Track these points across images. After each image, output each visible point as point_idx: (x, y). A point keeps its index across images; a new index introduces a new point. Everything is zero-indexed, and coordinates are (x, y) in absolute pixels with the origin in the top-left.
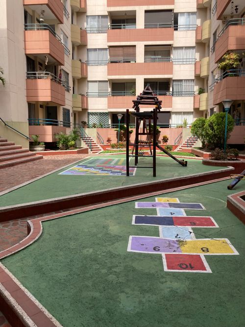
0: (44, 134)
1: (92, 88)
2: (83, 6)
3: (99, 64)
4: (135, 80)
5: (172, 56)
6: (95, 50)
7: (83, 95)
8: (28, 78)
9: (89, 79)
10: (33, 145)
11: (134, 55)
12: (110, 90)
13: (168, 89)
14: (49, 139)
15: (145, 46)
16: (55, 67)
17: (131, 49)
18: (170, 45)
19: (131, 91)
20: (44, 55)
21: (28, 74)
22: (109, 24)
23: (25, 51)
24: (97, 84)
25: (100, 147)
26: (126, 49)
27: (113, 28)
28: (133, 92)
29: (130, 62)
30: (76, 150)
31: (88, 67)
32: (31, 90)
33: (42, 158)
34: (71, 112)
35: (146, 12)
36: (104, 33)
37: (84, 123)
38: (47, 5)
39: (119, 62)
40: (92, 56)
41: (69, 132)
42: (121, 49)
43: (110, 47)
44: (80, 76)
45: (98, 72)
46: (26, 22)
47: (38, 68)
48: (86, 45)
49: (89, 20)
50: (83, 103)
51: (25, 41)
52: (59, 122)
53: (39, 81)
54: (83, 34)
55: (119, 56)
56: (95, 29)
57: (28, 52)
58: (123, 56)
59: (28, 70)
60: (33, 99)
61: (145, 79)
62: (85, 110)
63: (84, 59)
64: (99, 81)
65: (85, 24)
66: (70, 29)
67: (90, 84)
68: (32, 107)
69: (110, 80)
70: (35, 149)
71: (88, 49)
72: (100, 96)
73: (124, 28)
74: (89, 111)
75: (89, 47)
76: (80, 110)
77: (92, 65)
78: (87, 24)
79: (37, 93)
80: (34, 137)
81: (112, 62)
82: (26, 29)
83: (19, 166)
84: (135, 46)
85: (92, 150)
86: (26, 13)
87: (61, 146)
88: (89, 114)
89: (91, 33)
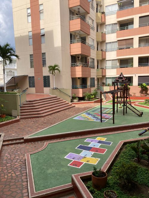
0: (78, 93)
1: (109, 64)
2: (103, 21)
3: (112, 51)
4: (133, 58)
6: (110, 43)
7: (102, 69)
8: (72, 66)
9: (107, 59)
11: (132, 44)
12: (118, 64)
14: (81, 95)
15: (139, 37)
16: (86, 58)
17: (130, 41)
19: (130, 65)
20: (79, 55)
21: (72, 64)
22: (118, 27)
23: (70, 54)
24: (111, 61)
26: (127, 41)
27: (121, 30)
28: (132, 65)
29: (129, 48)
31: (106, 53)
32: (73, 72)
33: (75, 106)
34: (96, 78)
35: (140, 17)
36: (115, 33)
37: (104, 83)
38: (80, 30)
39: (124, 49)
40: (109, 46)
41: (93, 90)
43: (118, 40)
44: (101, 59)
45: (112, 55)
48: (105, 41)
49: (107, 27)
50: (102, 72)
51: (70, 49)
52: (87, 86)
53: (76, 67)
54: (103, 35)
55: (123, 45)
56: (110, 31)
57: (72, 54)
58: (126, 45)
59: (72, 62)
60: (74, 77)
61: (139, 57)
62: (104, 77)
64: (112, 60)
65: (105, 29)
66: (96, 35)
67: (107, 62)
68: (74, 80)
69: (118, 59)
70: (74, 101)
72: (112, 68)
73: (127, 29)
74: (107, 77)
75: (107, 42)
76: (101, 77)
77: (109, 52)
78: (106, 30)
79: (75, 73)
80: (74, 95)
81: (119, 49)
82: (71, 43)
83: (62, 112)
84: (133, 38)
85: (106, 99)
86: (71, 35)
88: (106, 78)
89: (108, 34)
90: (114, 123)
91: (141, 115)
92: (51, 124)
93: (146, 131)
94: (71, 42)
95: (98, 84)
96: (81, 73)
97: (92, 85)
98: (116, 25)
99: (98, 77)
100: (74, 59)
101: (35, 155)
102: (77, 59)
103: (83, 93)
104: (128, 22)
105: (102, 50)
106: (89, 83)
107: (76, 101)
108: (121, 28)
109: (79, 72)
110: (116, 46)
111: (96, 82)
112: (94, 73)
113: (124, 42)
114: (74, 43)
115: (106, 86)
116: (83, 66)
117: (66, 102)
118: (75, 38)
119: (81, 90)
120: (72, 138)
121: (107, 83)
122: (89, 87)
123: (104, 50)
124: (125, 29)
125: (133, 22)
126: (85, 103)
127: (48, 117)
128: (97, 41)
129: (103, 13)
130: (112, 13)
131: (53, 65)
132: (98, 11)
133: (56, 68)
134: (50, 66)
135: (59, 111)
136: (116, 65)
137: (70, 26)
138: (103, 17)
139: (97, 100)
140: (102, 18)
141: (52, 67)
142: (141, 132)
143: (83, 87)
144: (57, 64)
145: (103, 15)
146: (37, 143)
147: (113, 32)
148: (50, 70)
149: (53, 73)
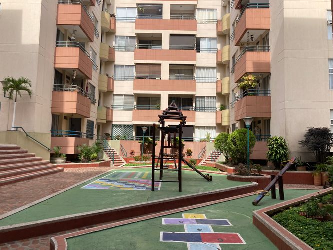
0: (66, 146)
1: (118, 102)
2: (112, 28)
3: (125, 79)
4: (160, 95)
5: (195, 75)
6: (122, 66)
7: (108, 108)
8: (55, 90)
9: (115, 93)
10: (54, 157)
11: (159, 73)
12: (135, 104)
13: (191, 105)
14: (71, 151)
15: (170, 65)
16: (83, 81)
17: (156, 68)
18: (193, 65)
19: (156, 106)
20: (73, 70)
21: (55, 87)
22: (136, 44)
23: (55, 66)
24: (123, 97)
25: (123, 159)
26: (152, 68)
27: (140, 48)
28: (158, 107)
29: (155, 79)
30: (98, 163)
31: (115, 82)
32: (56, 102)
33: (62, 171)
34: (95, 124)
35: (171, 35)
36: (132, 51)
37: (108, 135)
38: (80, 26)
39: (145, 78)
40: (119, 72)
41: (92, 144)
42: (147, 67)
43: (137, 64)
44: (106, 90)
45: (124, 87)
46: (58, 39)
47: (66, 81)
48: (114, 62)
49: (118, 40)
50: (107, 115)
51: (55, 56)
52: (83, 134)
53: (66, 94)
54: (112, 52)
55: (145, 73)
56: (123, 48)
57: (57, 66)
58: (149, 73)
59: (55, 83)
60: (58, 111)
61: (169, 95)
62: (109, 122)
63: (111, 75)
64: (125, 95)
65: (114, 43)
66: (99, 46)
67: (116, 97)
68: (57, 118)
69: (135, 95)
70: (56, 161)
71: (115, 66)
72: (125, 109)
73: (150, 48)
74: (114, 123)
75: (117, 63)
76: (105, 122)
77: (119, 80)
78: (116, 43)
79: (63, 105)
80: (56, 148)
81: (137, 78)
82: (57, 46)
83: (39, 179)
84: (160, 65)
85: (114, 163)
86: (58, 32)
87: (82, 158)
88: (113, 126)
89: (119, 51)
94: (57, 43)
95: (98, 136)
96: (74, 105)
97: (90, 136)
98: (134, 40)
99: (99, 121)
100: (62, 77)
102: (66, 79)
103: (76, 146)
104: (152, 39)
106: (84, 130)
107: (60, 161)
108: (139, 46)
109: (70, 102)
110: (133, 72)
111: (95, 131)
112: (94, 114)
113: (146, 69)
114: (64, 46)
115: (111, 140)
116: (79, 93)
118: (64, 39)
119: (72, 141)
121: (115, 135)
122: (85, 138)
124: (147, 48)
125: (161, 41)
128: (100, 58)
129: (113, 16)
130: (126, 20)
132: (104, 10)
133: (23, 85)
135: (32, 178)
136: (132, 105)
137: (58, 13)
138: (113, 22)
140: (110, 23)
145: (112, 19)
147: (127, 49)
148: (5, 89)
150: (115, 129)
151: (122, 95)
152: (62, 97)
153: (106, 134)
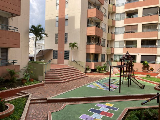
0: (91, 66)
1: (117, 44)
2: (114, 10)
3: (120, 33)
4: (137, 40)
5: (158, 28)
6: (119, 27)
7: (111, 47)
8: (87, 44)
9: (115, 40)
11: (136, 29)
12: (125, 45)
14: (93, 68)
15: (142, 24)
16: (99, 38)
17: (135, 27)
18: (156, 23)
19: (135, 45)
23: (87, 35)
24: (119, 42)
25: (118, 71)
26: (133, 27)
29: (134, 32)
30: (103, 73)
31: (115, 35)
32: (88, 49)
33: (88, 76)
35: (143, 9)
36: (123, 20)
37: (112, 59)
38: (96, 17)
39: (129, 32)
40: (117, 30)
42: (131, 26)
43: (125, 26)
44: (111, 40)
45: (120, 37)
46: (88, 23)
48: (115, 26)
49: (117, 15)
51: (87, 31)
53: (91, 45)
54: (114, 22)
55: (129, 30)
56: (119, 19)
58: (131, 30)
59: (88, 41)
60: (88, 52)
61: (142, 40)
62: (112, 54)
64: (120, 41)
65: (115, 17)
66: (107, 21)
67: (116, 42)
68: (88, 55)
69: (125, 41)
70: (87, 72)
71: (115, 27)
72: (120, 47)
74: (115, 54)
75: (116, 26)
76: (110, 54)
77: (117, 34)
78: (116, 17)
79: (90, 50)
80: (87, 67)
81: (126, 33)
82: (88, 27)
83: (77, 80)
84: (137, 25)
85: (113, 72)
86: (88, 20)
87: (97, 71)
88: (114, 55)
89: (117, 21)
90: (120, 92)
91: (143, 87)
92: (69, 89)
93: (148, 101)
94: (88, 25)
95: (107, 60)
96: (94, 50)
97: (103, 60)
98: (124, 14)
99: (108, 54)
100: (89, 38)
101: (55, 114)
102: (92, 39)
103: (95, 66)
104: (134, 12)
105: (112, 33)
106: (100, 58)
107: (89, 72)
108: (127, 17)
109: (92, 49)
110: (124, 30)
111: (106, 58)
112: (104, 51)
113: (130, 28)
114: (90, 26)
115: (114, 61)
116: (96, 44)
117: (81, 72)
118: (91, 23)
119: (93, 64)
120: (85, 102)
121: (115, 59)
122: (100, 62)
123: (113, 33)
124: (131, 18)
125: (138, 12)
126: (97, 74)
127: (66, 84)
128: (108, 26)
129: (114, 5)
130: (121, 5)
131: (73, 43)
132: (110, 3)
133: (75, 45)
134: (71, 44)
135: (75, 80)
136: (123, 45)
137: (88, 13)
138: (114, 8)
139: (107, 72)
140: (113, 9)
141: (72, 44)
142: (143, 102)
143: (95, 61)
144: (76, 42)
145: (114, 6)
146: (57, 104)
147: (121, 19)
148: (70, 46)
149: (72, 49)
150: (115, 56)
151: (118, 41)
152: (90, 47)
153: (111, 59)
